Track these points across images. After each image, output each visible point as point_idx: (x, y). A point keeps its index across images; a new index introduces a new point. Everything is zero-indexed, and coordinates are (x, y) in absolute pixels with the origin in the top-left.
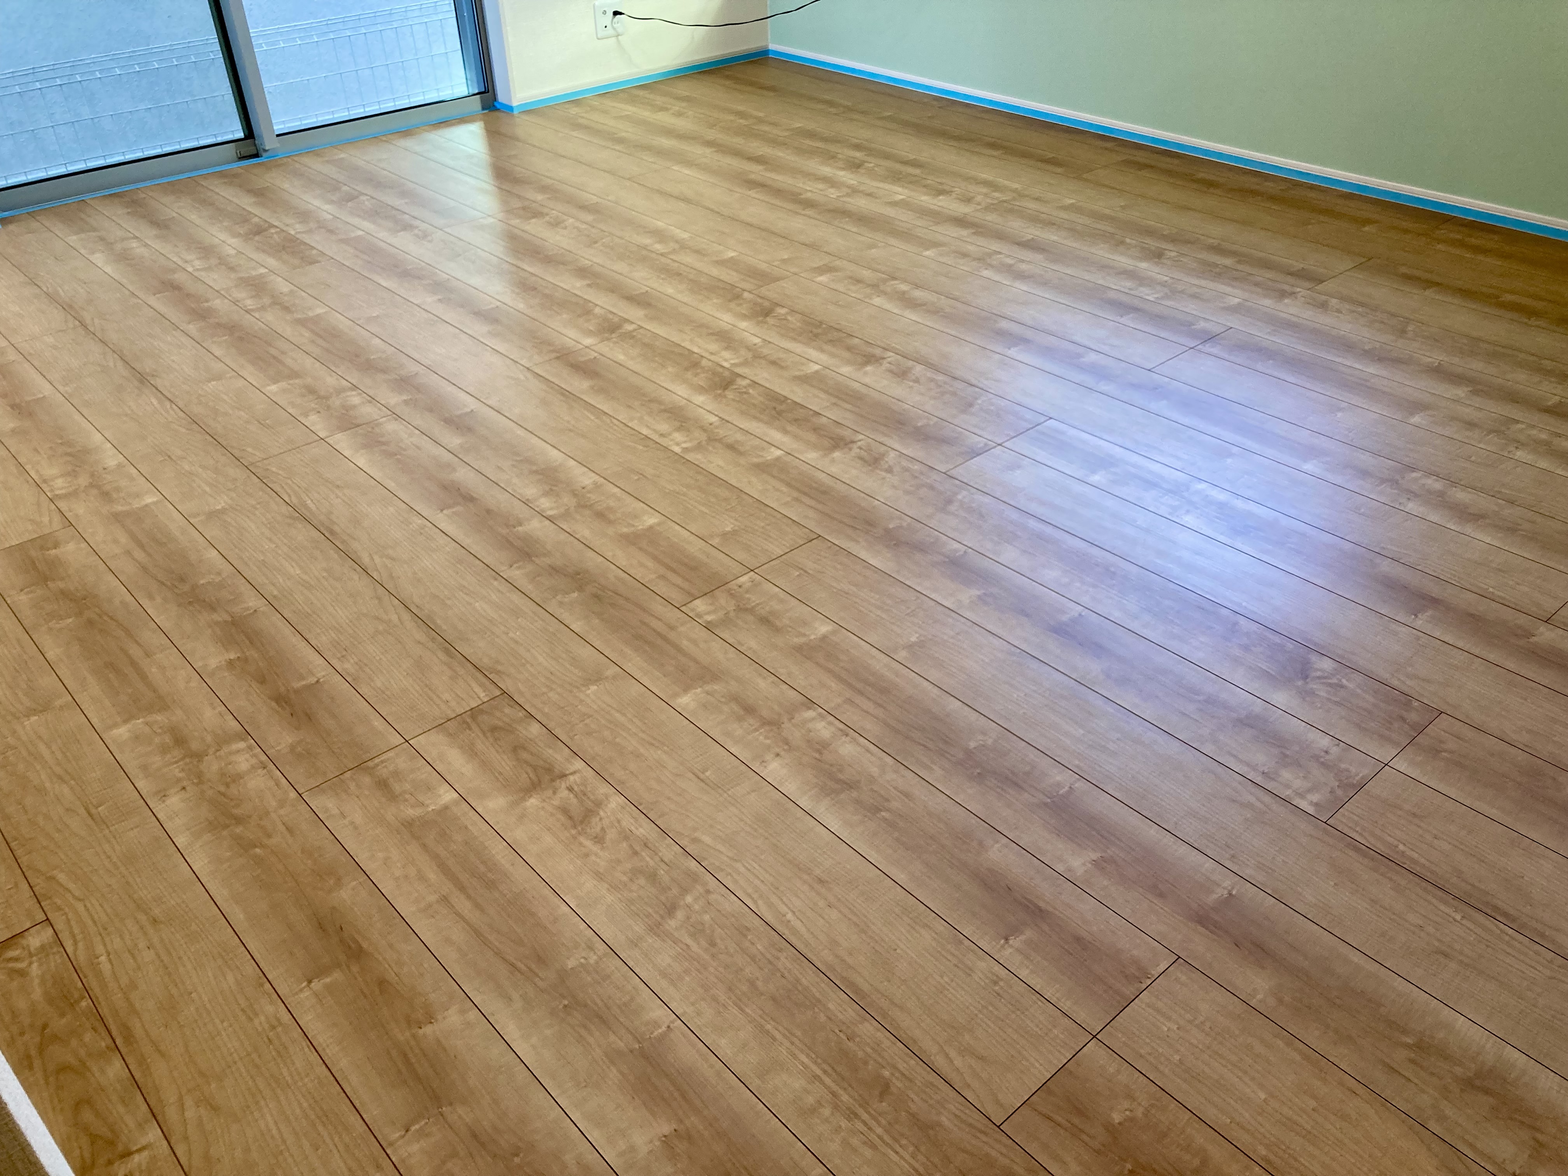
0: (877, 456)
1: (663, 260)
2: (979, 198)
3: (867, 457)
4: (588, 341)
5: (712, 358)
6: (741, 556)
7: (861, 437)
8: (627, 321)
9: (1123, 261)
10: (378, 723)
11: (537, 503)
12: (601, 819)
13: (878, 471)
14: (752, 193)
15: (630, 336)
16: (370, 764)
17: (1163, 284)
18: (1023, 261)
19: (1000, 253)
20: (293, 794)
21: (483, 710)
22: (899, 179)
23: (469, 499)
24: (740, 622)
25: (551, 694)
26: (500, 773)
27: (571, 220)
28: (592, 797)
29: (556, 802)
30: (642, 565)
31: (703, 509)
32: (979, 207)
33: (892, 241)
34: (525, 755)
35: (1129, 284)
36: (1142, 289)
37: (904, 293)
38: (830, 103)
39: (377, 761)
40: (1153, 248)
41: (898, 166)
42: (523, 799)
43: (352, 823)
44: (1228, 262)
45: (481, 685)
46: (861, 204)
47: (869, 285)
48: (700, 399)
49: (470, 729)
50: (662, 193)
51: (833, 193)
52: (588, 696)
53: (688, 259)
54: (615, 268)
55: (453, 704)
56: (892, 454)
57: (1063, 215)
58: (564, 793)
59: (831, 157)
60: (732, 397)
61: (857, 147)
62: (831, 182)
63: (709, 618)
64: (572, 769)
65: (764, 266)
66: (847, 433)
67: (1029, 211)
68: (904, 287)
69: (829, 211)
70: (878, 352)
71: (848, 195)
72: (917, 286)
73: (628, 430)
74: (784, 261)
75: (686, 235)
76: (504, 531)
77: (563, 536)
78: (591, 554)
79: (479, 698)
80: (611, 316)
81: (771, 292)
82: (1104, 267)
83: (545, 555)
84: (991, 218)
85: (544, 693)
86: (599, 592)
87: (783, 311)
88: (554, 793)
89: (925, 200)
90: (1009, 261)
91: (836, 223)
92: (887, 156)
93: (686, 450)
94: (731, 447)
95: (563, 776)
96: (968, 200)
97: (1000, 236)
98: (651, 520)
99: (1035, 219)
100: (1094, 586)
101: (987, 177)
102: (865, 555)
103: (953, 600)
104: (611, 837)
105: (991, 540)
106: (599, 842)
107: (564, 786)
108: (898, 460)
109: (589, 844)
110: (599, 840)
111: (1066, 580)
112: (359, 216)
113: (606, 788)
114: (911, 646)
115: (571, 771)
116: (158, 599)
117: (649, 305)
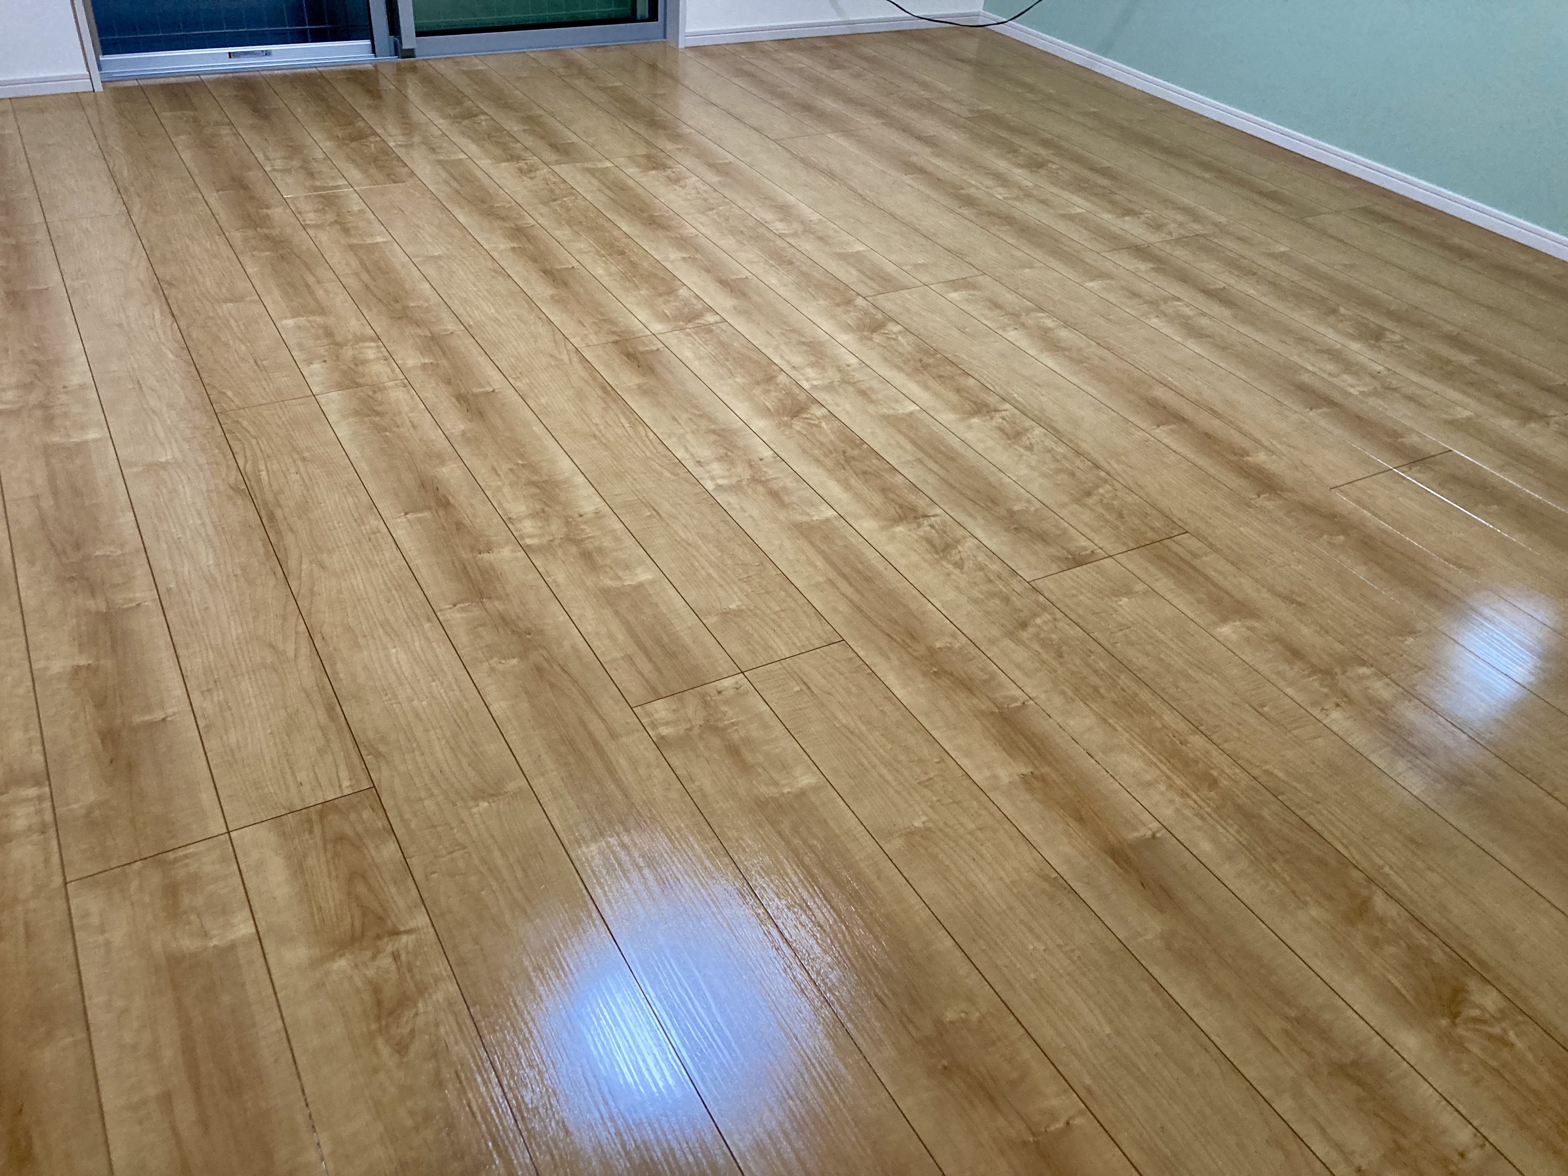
0: (950, 541)
1: (779, 242)
2: (1172, 226)
3: (937, 541)
4: (657, 327)
5: (793, 374)
6: (736, 648)
7: (939, 511)
8: (711, 309)
9: (1331, 336)
10: (207, 797)
11: (518, 525)
12: (416, 1014)
13: (944, 563)
14: (908, 179)
15: (708, 329)
16: (171, 856)
17: (1374, 376)
18: (1204, 314)
19: (1179, 299)
20: (58, 881)
21: (337, 807)
22: (1084, 189)
23: (444, 504)
24: (701, 746)
25: (428, 802)
26: (320, 909)
27: (695, 178)
28: (418, 977)
29: (370, 973)
30: (611, 636)
31: (712, 571)
32: (1169, 238)
33: (1053, 263)
34: (361, 889)
35: (1330, 367)
36: (1346, 377)
37: (1049, 330)
38: (1031, 88)
39: (180, 853)
40: (1372, 325)
41: (1088, 174)
42: (331, 957)
43: (108, 944)
44: (1466, 359)
45: (351, 768)
46: (1030, 212)
47: (1008, 313)
48: (759, 424)
49: (311, 832)
50: (806, 163)
51: (1000, 193)
52: (471, 815)
53: (808, 246)
54: (721, 243)
55: (307, 788)
56: (970, 543)
57: (1270, 264)
58: (385, 961)
59: (1012, 150)
60: (798, 428)
61: (1046, 143)
62: (1001, 179)
63: (664, 731)
64: (412, 924)
65: (891, 268)
66: (921, 503)
67: (1228, 253)
68: (1049, 323)
69: (990, 214)
70: (992, 400)
71: (1017, 198)
72: (1066, 325)
73: (661, 448)
74: (916, 266)
75: (815, 217)
76: (465, 555)
77: (533, 576)
78: (555, 607)
79: (340, 787)
80: (694, 301)
81: (889, 303)
82: (1303, 340)
83: (499, 598)
84: (1181, 255)
85: (421, 799)
86: (545, 665)
87: (896, 328)
88: (374, 958)
89: (1107, 218)
90: (1188, 311)
91: (993, 229)
92: (1078, 159)
93: (719, 487)
94: (774, 495)
95: (395, 933)
96: (1157, 226)
97: (1184, 277)
98: (644, 575)
99: (1234, 265)
100: (1183, 794)
101: (1188, 201)
102: (891, 680)
103: (987, 773)
104: (418, 1047)
105: (1063, 693)
106: (399, 1052)
107: (389, 949)
108: (975, 553)
109: (385, 1051)
110: (401, 1048)
111: (1148, 777)
112: (469, 137)
113: (441, 968)
114: (910, 834)
115: (407, 928)
116: (38, 567)
117: (744, 294)
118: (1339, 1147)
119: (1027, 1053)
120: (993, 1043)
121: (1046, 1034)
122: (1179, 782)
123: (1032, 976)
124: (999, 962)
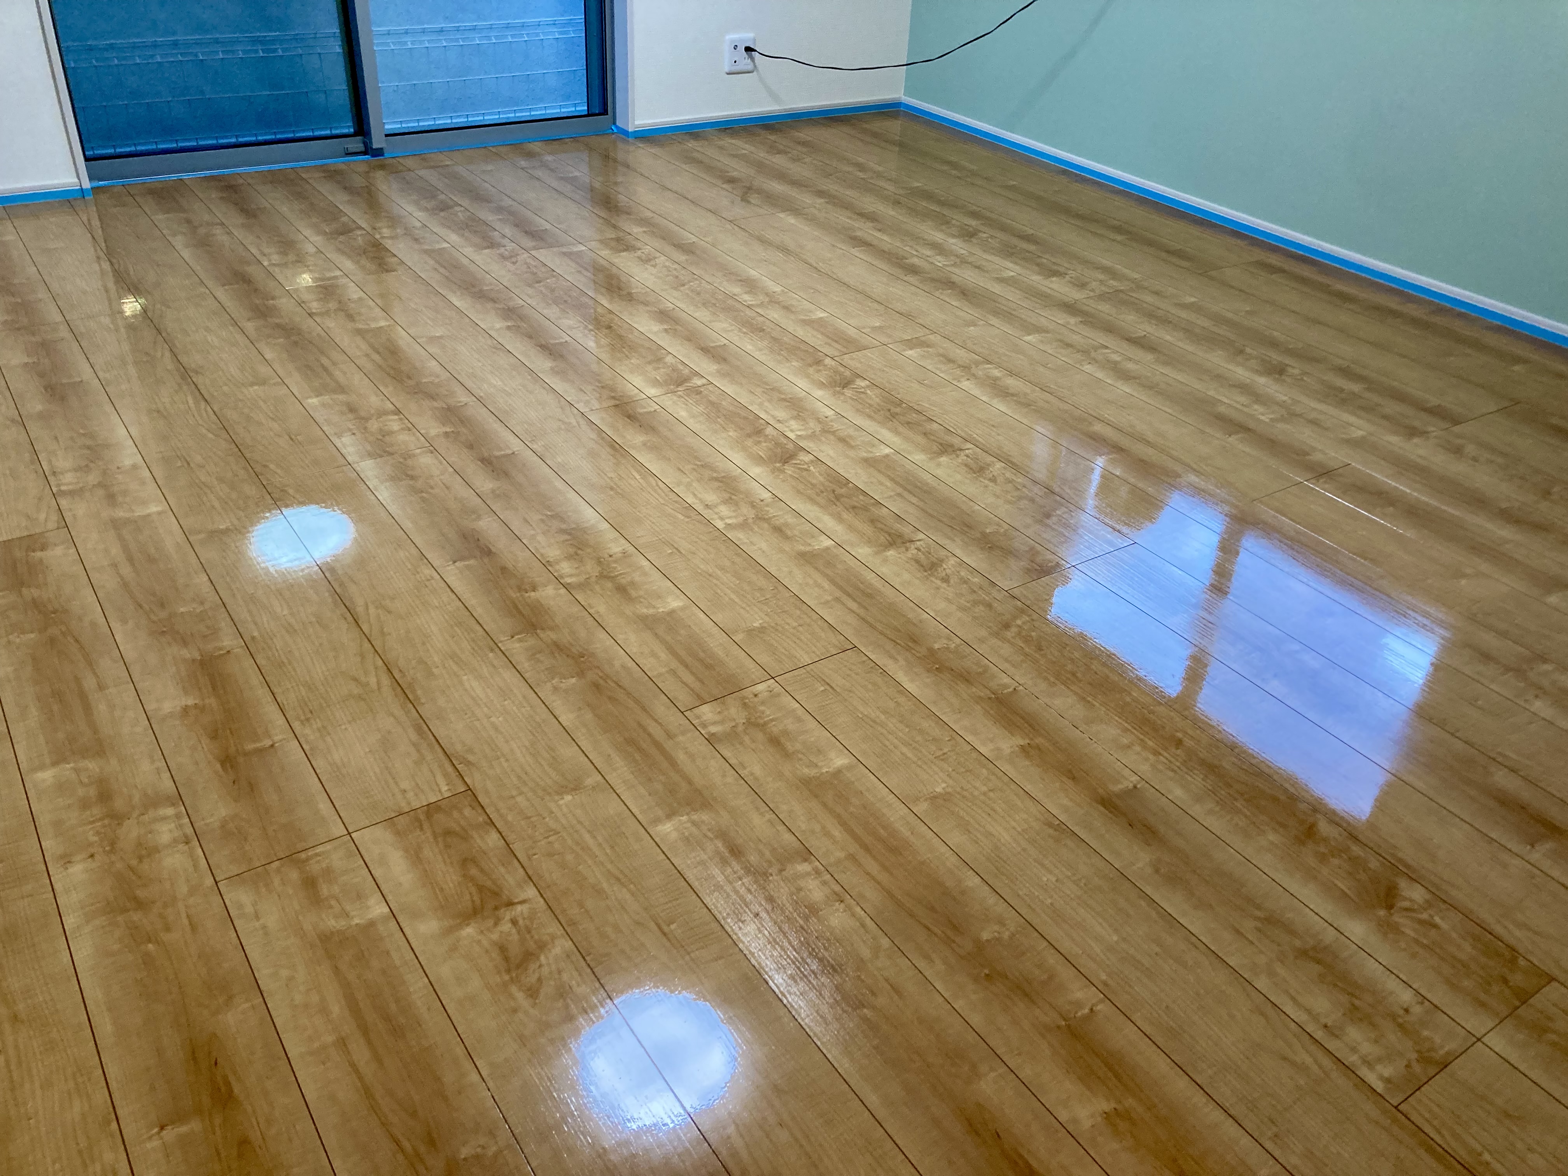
0: (935, 560)
1: (748, 312)
2: (1094, 284)
3: (924, 561)
4: (652, 392)
5: (777, 426)
6: (763, 659)
7: (922, 536)
8: (697, 374)
9: (1241, 373)
10: (324, 806)
11: (557, 567)
12: (540, 966)
13: (933, 579)
14: (855, 251)
15: (696, 390)
16: (303, 855)
17: (1281, 405)
18: (1130, 359)
19: (1107, 347)
20: (209, 881)
21: (440, 807)
22: (1012, 254)
23: (487, 552)
24: (747, 739)
25: (519, 799)
26: (442, 890)
27: (663, 258)
28: (536, 937)
29: (495, 936)
30: (653, 654)
31: (733, 596)
32: (1092, 294)
33: (994, 321)
34: (474, 871)
35: (1243, 399)
36: (1256, 407)
37: (996, 379)
38: (954, 165)
39: (310, 853)
40: (1275, 362)
41: (1015, 241)
42: (459, 927)
43: (264, 927)
44: (1356, 387)
45: (446, 775)
46: (967, 276)
47: (960, 366)
48: (756, 471)
49: (422, 829)
50: (762, 240)
51: (940, 261)
52: (559, 806)
53: (774, 314)
54: (696, 315)
55: (410, 795)
56: (952, 561)
57: (1184, 314)
58: (506, 926)
59: (945, 223)
60: (790, 472)
61: (974, 215)
62: (938, 248)
63: (713, 729)
64: (522, 896)
65: (852, 332)
66: (906, 530)
67: (1145, 305)
68: (996, 373)
69: (933, 280)
70: (956, 441)
71: (954, 265)
72: (1011, 373)
73: (672, 495)
74: (874, 329)
75: (778, 289)
76: (514, 594)
77: (576, 609)
78: (602, 635)
79: (440, 791)
80: (681, 367)
81: (854, 361)
82: (1219, 378)
83: (551, 629)
84: (1105, 308)
85: (513, 797)
86: (601, 682)
87: (863, 384)
88: (496, 924)
89: (1036, 279)
90: (1115, 357)
91: (937, 294)
92: (1004, 228)
93: (728, 526)
94: (778, 530)
95: (510, 904)
96: (1082, 286)
97: (1109, 329)
98: (675, 603)
99: (1151, 315)
100: (1156, 753)
101: (1106, 262)
102: (902, 677)
103: (991, 746)
104: (548, 989)
105: (1046, 679)
106: (531, 996)
107: (508, 917)
108: (958, 569)
109: (520, 996)
110: (532, 993)
111: (1125, 741)
112: (449, 227)
113: (554, 928)
114: (934, 798)
115: (520, 899)
116: (131, 624)
117: (725, 360)
118: (1309, 1011)
119: (1052, 959)
120: (1023, 954)
121: (1066, 946)
122: (1150, 743)
123: (1049, 901)
124: (1021, 893)
